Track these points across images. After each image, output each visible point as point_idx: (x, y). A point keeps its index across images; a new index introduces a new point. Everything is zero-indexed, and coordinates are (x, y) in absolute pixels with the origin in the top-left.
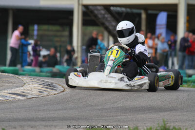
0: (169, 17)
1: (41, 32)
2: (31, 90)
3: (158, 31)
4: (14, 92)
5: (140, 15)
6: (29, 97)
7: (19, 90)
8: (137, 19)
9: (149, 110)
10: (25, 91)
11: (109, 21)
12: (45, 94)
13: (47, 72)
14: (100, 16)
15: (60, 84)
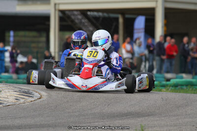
0: (147, 21)
1: (17, 39)
2: (7, 98)
3: (136, 36)
5: (117, 19)
6: (5, 105)
8: (114, 24)
9: (127, 116)
10: (1, 99)
11: (86, 26)
12: (22, 101)
13: (24, 79)
14: (77, 21)
15: (36, 90)
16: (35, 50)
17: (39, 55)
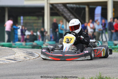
1: (25, 21)
2: (19, 57)
3: (96, 18)
4: (9, 58)
5: (84, 9)
6: (18, 61)
7: (12, 57)
8: (83, 11)
10: (16, 57)
11: (66, 13)
12: (28, 58)
13: (29, 45)
15: (37, 52)
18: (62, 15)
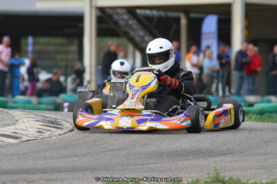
0: (220, 22)
1: (38, 47)
2: (26, 130)
3: (204, 43)
4: (1, 133)
5: (178, 20)
6: (23, 140)
7: (8, 130)
8: (175, 26)
9: (194, 154)
10: (17, 131)
11: (135, 29)
12: (47, 134)
13: (48, 104)
14: (121, 23)
15: (67, 120)
16: (63, 63)
17: (69, 71)
18: (126, 34)
